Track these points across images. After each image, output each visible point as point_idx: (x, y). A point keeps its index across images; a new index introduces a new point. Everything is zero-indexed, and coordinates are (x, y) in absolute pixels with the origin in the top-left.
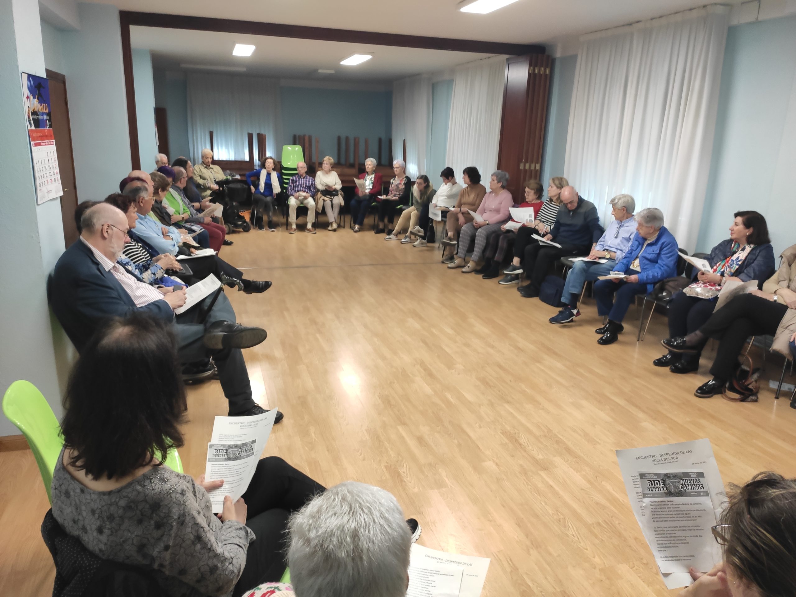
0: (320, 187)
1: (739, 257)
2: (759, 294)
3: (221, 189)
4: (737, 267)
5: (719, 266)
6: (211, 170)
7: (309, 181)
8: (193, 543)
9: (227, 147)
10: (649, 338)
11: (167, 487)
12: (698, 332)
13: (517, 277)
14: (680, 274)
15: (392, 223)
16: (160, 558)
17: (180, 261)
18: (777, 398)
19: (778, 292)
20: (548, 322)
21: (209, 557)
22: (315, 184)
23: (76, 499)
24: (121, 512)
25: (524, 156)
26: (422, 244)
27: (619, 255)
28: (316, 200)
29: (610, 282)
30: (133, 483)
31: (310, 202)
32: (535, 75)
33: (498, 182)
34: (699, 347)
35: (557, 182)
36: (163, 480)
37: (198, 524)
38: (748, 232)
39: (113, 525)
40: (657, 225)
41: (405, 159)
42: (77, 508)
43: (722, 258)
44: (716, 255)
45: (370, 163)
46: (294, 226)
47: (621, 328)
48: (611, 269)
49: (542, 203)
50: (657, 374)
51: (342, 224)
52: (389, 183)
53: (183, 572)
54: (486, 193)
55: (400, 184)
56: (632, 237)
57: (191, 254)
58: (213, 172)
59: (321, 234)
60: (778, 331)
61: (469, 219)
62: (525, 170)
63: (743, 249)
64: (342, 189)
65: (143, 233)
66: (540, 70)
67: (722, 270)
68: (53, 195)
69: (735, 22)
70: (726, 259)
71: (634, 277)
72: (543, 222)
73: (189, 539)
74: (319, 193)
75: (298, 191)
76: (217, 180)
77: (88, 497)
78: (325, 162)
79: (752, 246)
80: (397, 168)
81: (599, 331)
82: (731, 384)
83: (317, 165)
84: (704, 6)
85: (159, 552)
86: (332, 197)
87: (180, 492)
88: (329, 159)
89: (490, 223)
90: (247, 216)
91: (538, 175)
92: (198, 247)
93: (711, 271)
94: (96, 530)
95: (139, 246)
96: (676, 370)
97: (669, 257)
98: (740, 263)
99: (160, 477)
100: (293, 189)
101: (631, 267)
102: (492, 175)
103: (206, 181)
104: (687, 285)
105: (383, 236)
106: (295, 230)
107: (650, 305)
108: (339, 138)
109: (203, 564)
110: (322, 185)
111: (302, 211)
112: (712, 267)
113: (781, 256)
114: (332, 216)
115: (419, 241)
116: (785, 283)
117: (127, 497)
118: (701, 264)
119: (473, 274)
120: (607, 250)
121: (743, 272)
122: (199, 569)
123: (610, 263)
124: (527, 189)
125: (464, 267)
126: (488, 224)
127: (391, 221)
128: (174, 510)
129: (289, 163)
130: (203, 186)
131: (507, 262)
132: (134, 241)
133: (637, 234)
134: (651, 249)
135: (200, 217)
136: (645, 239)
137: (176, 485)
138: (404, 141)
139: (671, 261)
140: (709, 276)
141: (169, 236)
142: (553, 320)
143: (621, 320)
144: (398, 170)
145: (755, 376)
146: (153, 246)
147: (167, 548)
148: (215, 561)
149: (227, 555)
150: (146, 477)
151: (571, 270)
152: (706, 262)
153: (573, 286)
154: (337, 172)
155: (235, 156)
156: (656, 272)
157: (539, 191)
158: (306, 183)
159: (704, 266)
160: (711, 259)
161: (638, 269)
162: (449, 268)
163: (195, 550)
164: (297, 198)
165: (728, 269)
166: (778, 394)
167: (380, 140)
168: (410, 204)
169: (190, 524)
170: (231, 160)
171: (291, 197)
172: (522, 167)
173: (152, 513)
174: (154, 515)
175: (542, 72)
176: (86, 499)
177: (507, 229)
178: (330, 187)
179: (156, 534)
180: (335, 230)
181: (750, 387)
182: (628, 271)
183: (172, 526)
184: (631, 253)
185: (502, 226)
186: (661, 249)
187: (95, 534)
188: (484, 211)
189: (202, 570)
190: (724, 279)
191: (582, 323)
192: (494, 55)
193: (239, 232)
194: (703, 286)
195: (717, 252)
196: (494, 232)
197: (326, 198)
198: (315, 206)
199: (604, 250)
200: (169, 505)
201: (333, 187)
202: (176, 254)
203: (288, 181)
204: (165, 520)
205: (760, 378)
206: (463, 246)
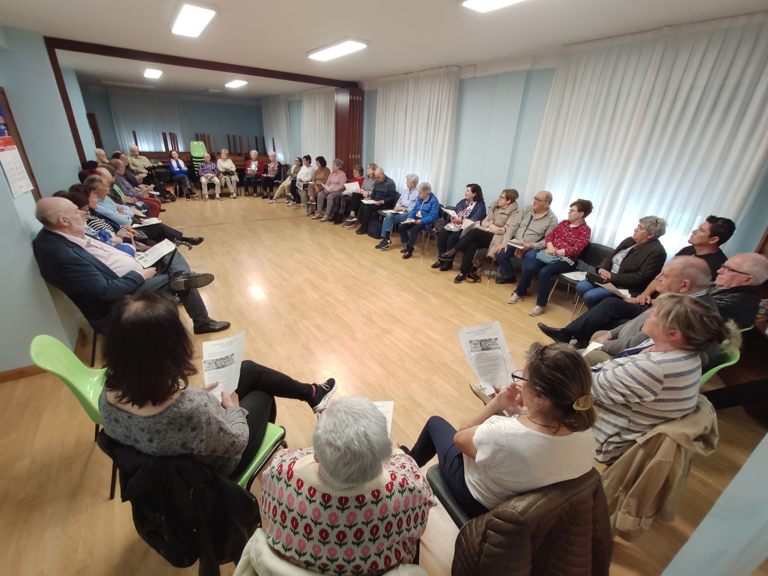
0: (221, 170)
1: (470, 209)
2: (481, 228)
3: (150, 173)
4: (470, 214)
5: (461, 213)
6: (140, 159)
7: (213, 166)
8: (218, 433)
9: (148, 142)
10: (427, 253)
11: (194, 404)
12: (453, 249)
13: (353, 223)
14: (440, 218)
15: (273, 192)
16: (198, 448)
17: (135, 229)
18: (489, 279)
19: (489, 226)
20: (375, 248)
21: (229, 438)
22: (217, 168)
23: (125, 423)
24: (165, 427)
25: (351, 150)
26: (294, 204)
27: (410, 209)
28: (220, 178)
29: (407, 224)
30: (170, 407)
31: (216, 180)
32: (354, 101)
33: (337, 166)
34: (452, 257)
35: (372, 166)
36: (191, 400)
37: (219, 421)
38: (474, 195)
39: (160, 436)
40: (428, 192)
41: (274, 150)
42: (127, 428)
43: (462, 209)
44: (459, 208)
45: (254, 153)
46: (207, 197)
47: (413, 249)
48: (406, 217)
49: (363, 179)
50: (434, 273)
51: (239, 193)
52: (267, 166)
53: (214, 451)
54: (330, 173)
55: (274, 167)
56: (416, 200)
57: (141, 222)
58: (141, 161)
59: (226, 200)
60: (490, 247)
61: (322, 189)
62: (352, 158)
63: (472, 204)
64: (237, 171)
65: (103, 211)
66: (356, 98)
67: (462, 216)
68: (25, 190)
69: (463, 77)
70: (463, 210)
71: (419, 221)
72: (365, 190)
73: (215, 431)
74: (221, 174)
75: (206, 173)
76: (146, 167)
77: (136, 420)
78: (223, 153)
79: (476, 202)
80: (271, 157)
81: (402, 252)
82: (469, 274)
83: (216, 155)
84: (447, 66)
85: (197, 445)
86: (231, 176)
87: (204, 405)
88: (226, 151)
89: (335, 191)
90: (171, 190)
91: (359, 161)
92: (146, 217)
93: (457, 216)
94: (147, 440)
95: (103, 222)
96: (443, 270)
97: (435, 210)
98: (471, 212)
99: (188, 399)
100: (203, 172)
101: (417, 215)
102: (333, 162)
103: (137, 168)
104: (445, 224)
105: (268, 200)
106: (208, 199)
107: (426, 236)
108: (228, 136)
109: (226, 443)
110: (223, 168)
111: (211, 186)
112: (457, 214)
113: (489, 208)
114: (232, 188)
115: (291, 203)
116: (492, 222)
117: (168, 417)
118: (452, 213)
119: (328, 222)
120: (404, 206)
121: (472, 216)
122: (224, 446)
123: (405, 213)
124: (354, 170)
125: (321, 218)
126: (333, 192)
127: (271, 190)
128: (202, 418)
129: (197, 154)
130: (136, 171)
131: (347, 214)
132: (98, 217)
133: (419, 197)
134: (426, 205)
135: (140, 195)
136: (422, 200)
137: (201, 401)
138: (273, 138)
139: (436, 211)
140: (457, 220)
141: (124, 212)
142: (377, 247)
143: (413, 245)
144: (272, 158)
145: (480, 269)
146: (114, 220)
147: (202, 441)
148: (233, 439)
149: (239, 432)
150: (178, 401)
151: (385, 218)
152: (454, 212)
153: (387, 228)
154: (231, 159)
155: (155, 149)
156: (429, 218)
157: (361, 171)
158: (211, 168)
159: (453, 214)
160: (456, 210)
161: (421, 216)
162: (313, 219)
163: (220, 437)
164: (206, 178)
165: (465, 215)
166: (490, 277)
167: (256, 137)
168: (282, 179)
169: (214, 423)
170: (152, 151)
171: (202, 177)
172: (350, 157)
173: (188, 423)
174: (190, 424)
175: (357, 99)
176: (134, 422)
177: (345, 194)
178: (228, 170)
179: (193, 434)
180: (235, 198)
181: (477, 275)
182: (416, 218)
183: (203, 428)
184: (416, 208)
185: (342, 193)
186: (431, 205)
187: (147, 443)
188: (330, 184)
189: (226, 446)
190: (464, 220)
191: (392, 248)
192: (326, 86)
193: (168, 202)
194: (454, 225)
195: (459, 206)
196: (338, 196)
197: (226, 177)
198: (220, 183)
199: (402, 206)
200: (199, 416)
201: (230, 170)
202: (131, 224)
203: (198, 166)
204: (198, 425)
205: (481, 270)
206: (320, 205)
